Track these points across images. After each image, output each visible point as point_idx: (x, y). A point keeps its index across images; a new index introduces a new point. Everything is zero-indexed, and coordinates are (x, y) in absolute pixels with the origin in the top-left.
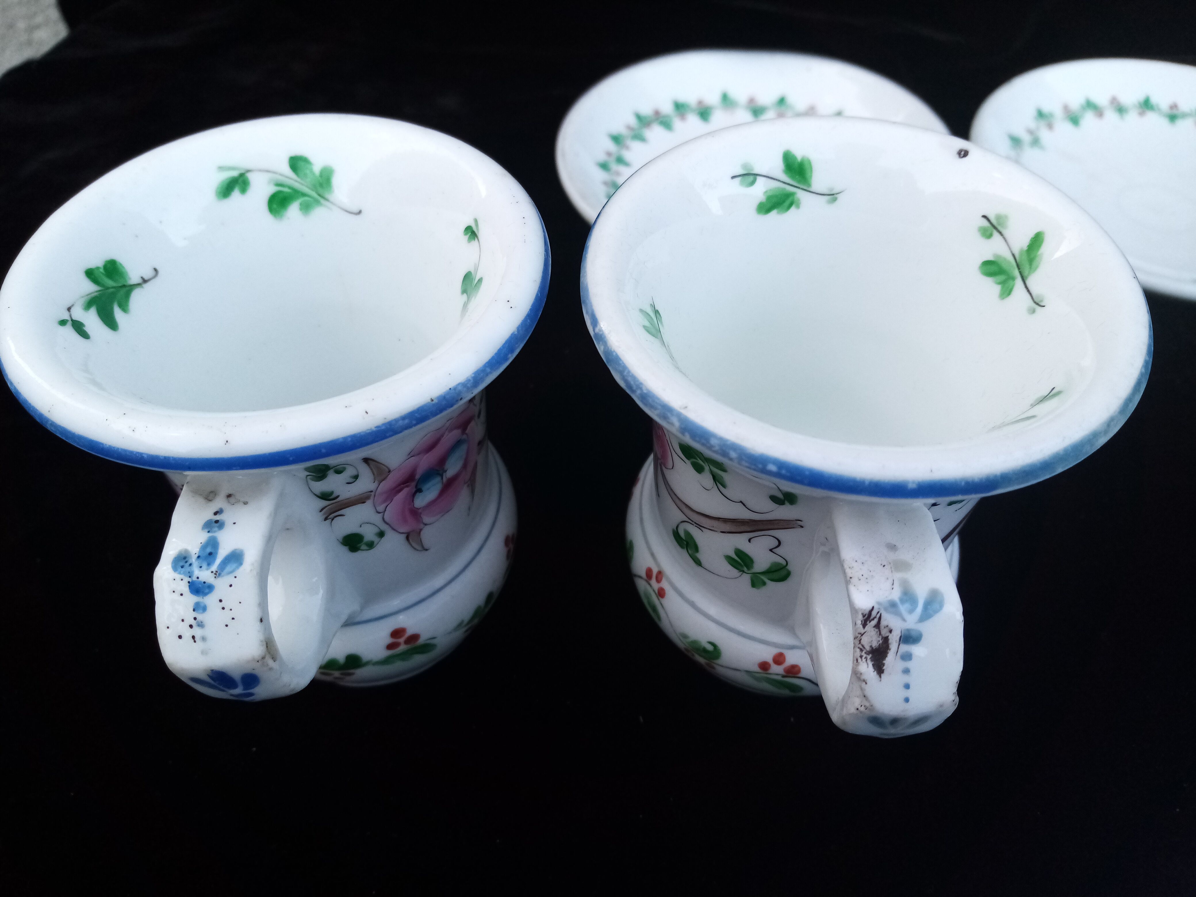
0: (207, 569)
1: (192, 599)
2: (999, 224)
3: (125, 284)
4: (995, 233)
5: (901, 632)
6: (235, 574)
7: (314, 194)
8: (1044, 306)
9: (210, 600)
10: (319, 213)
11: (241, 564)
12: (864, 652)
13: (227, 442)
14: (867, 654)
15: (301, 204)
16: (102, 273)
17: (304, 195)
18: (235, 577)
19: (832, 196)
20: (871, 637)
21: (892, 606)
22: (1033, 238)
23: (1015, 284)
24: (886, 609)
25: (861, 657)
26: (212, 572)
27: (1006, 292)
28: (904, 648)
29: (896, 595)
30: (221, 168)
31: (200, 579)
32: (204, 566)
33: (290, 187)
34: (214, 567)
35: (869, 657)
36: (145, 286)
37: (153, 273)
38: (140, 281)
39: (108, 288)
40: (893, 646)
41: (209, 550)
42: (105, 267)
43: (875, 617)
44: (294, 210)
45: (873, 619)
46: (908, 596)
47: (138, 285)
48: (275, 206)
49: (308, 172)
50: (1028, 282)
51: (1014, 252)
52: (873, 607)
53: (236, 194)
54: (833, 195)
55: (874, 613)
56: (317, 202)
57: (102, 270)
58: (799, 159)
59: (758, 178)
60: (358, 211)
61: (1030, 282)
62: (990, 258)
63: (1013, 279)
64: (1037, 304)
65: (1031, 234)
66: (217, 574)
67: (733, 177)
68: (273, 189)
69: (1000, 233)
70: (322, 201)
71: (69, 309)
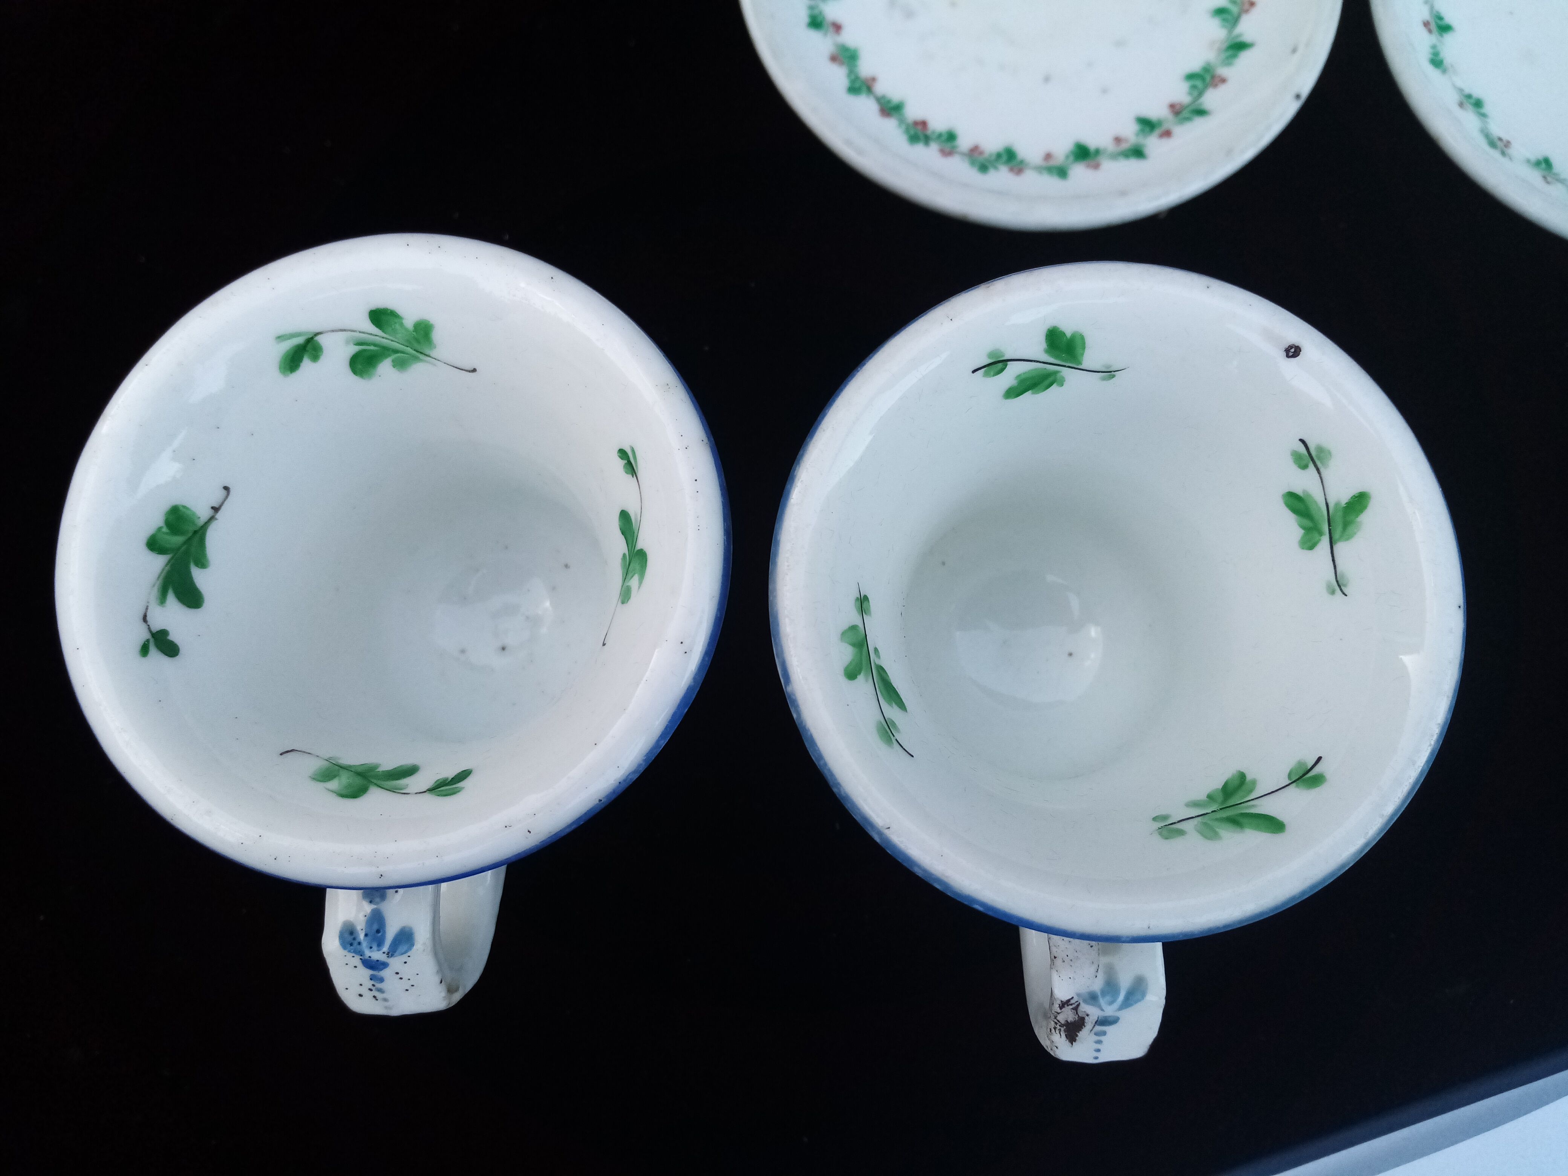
0: (378, 950)
1: (369, 972)
2: (1319, 458)
3: (196, 528)
4: (1311, 465)
5: (1098, 1018)
6: (408, 954)
7: (409, 350)
8: (1346, 595)
9: (385, 973)
10: (419, 370)
11: (412, 945)
12: (1058, 1025)
13: (381, 875)
14: (1061, 1027)
15: (393, 361)
16: (167, 534)
17: (396, 351)
18: (409, 956)
19: (1109, 373)
20: (1067, 1015)
21: (1093, 998)
22: (1357, 497)
23: (1320, 540)
24: (1085, 1001)
25: (1055, 1028)
26: (384, 953)
27: (1308, 543)
28: (1098, 1028)
29: (1097, 985)
30: (280, 338)
31: (371, 959)
32: (375, 947)
33: (375, 345)
34: (385, 949)
35: (1062, 1029)
36: (218, 516)
37: (224, 492)
38: (211, 512)
39: (178, 549)
40: (1089, 1025)
41: (375, 927)
42: (168, 523)
43: (1074, 1004)
44: (385, 367)
45: (1071, 1005)
46: (1111, 987)
47: (212, 519)
48: (360, 367)
49: (397, 326)
50: (1336, 548)
51: (1329, 501)
52: (1073, 997)
53: (307, 364)
54: (1111, 372)
55: (1072, 1001)
56: (417, 359)
57: (165, 530)
58: (1069, 335)
59: (1009, 363)
60: (472, 369)
61: (1339, 547)
62: (1299, 491)
63: (1321, 534)
64: (1339, 586)
65: (1354, 491)
66: (391, 954)
67: (974, 372)
68: (354, 349)
69: (1318, 470)
70: (421, 356)
71: (145, 619)
